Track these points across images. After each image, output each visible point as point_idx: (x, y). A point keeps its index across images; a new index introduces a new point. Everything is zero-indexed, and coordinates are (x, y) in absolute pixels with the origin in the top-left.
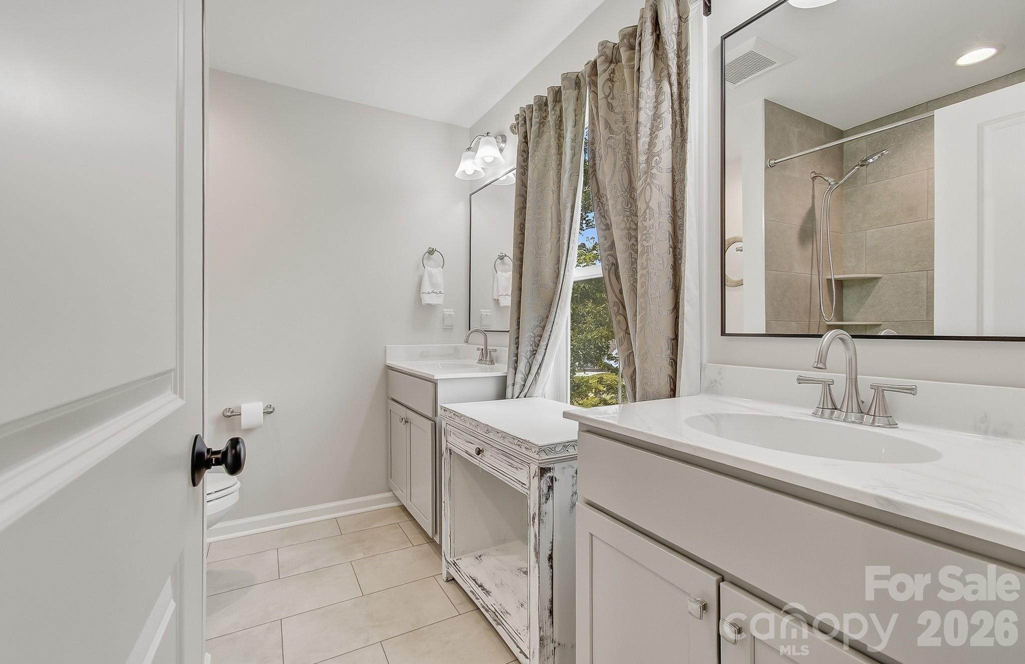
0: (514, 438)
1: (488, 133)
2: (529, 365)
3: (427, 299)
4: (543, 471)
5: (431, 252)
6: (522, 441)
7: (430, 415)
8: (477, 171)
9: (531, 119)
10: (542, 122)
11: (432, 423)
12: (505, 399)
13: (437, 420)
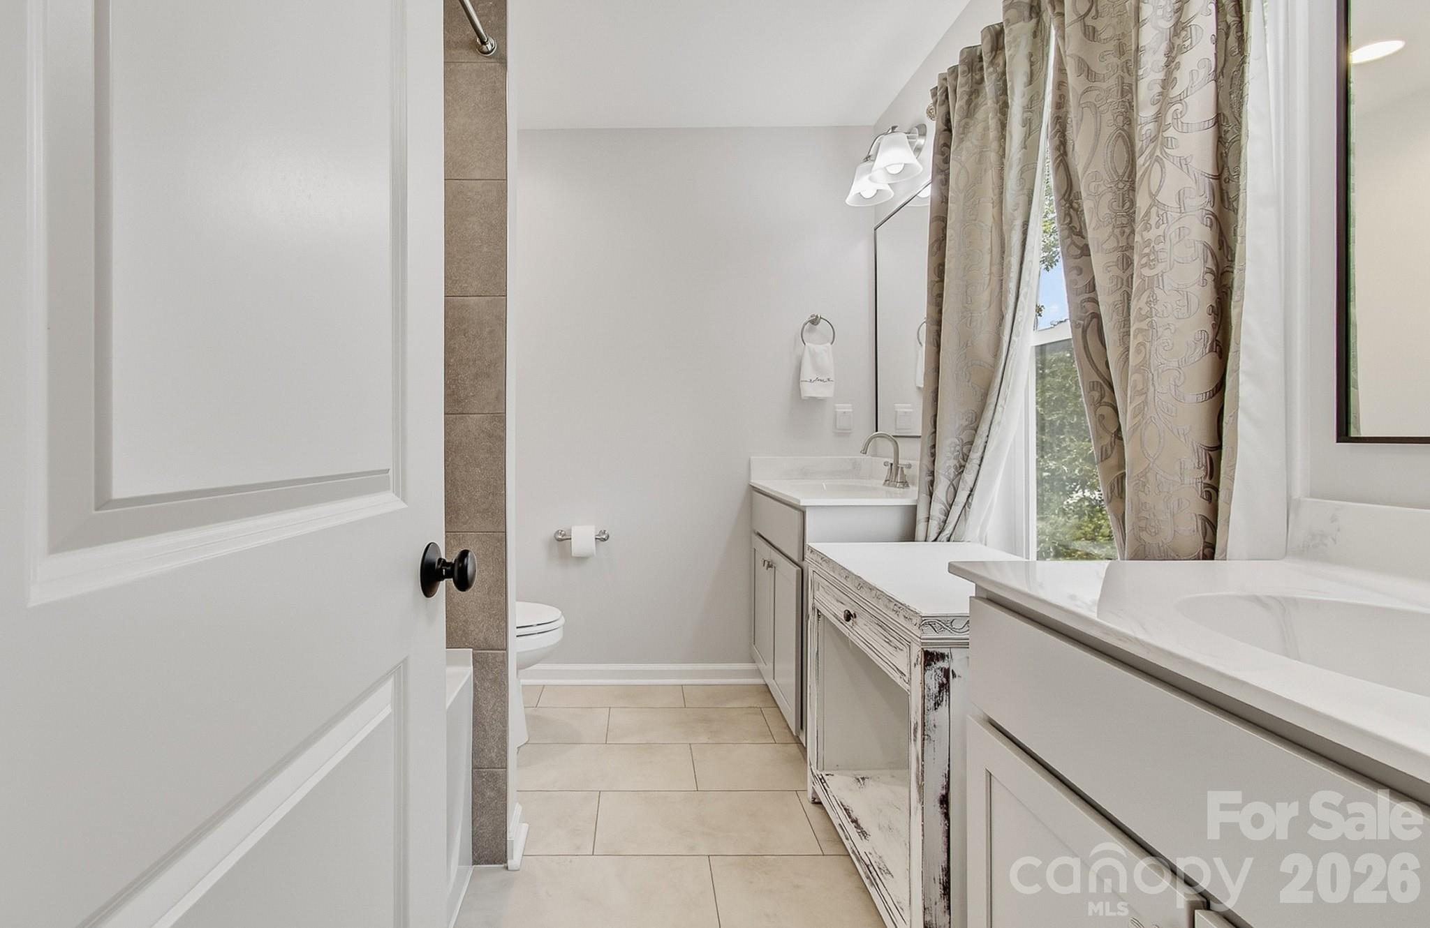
0: (890, 599)
1: (894, 128)
2: (953, 490)
3: (809, 390)
4: (930, 658)
5: (815, 321)
6: (900, 605)
7: (796, 558)
8: (881, 190)
9: (955, 91)
10: (975, 90)
11: (797, 571)
12: (914, 541)
13: (804, 564)
